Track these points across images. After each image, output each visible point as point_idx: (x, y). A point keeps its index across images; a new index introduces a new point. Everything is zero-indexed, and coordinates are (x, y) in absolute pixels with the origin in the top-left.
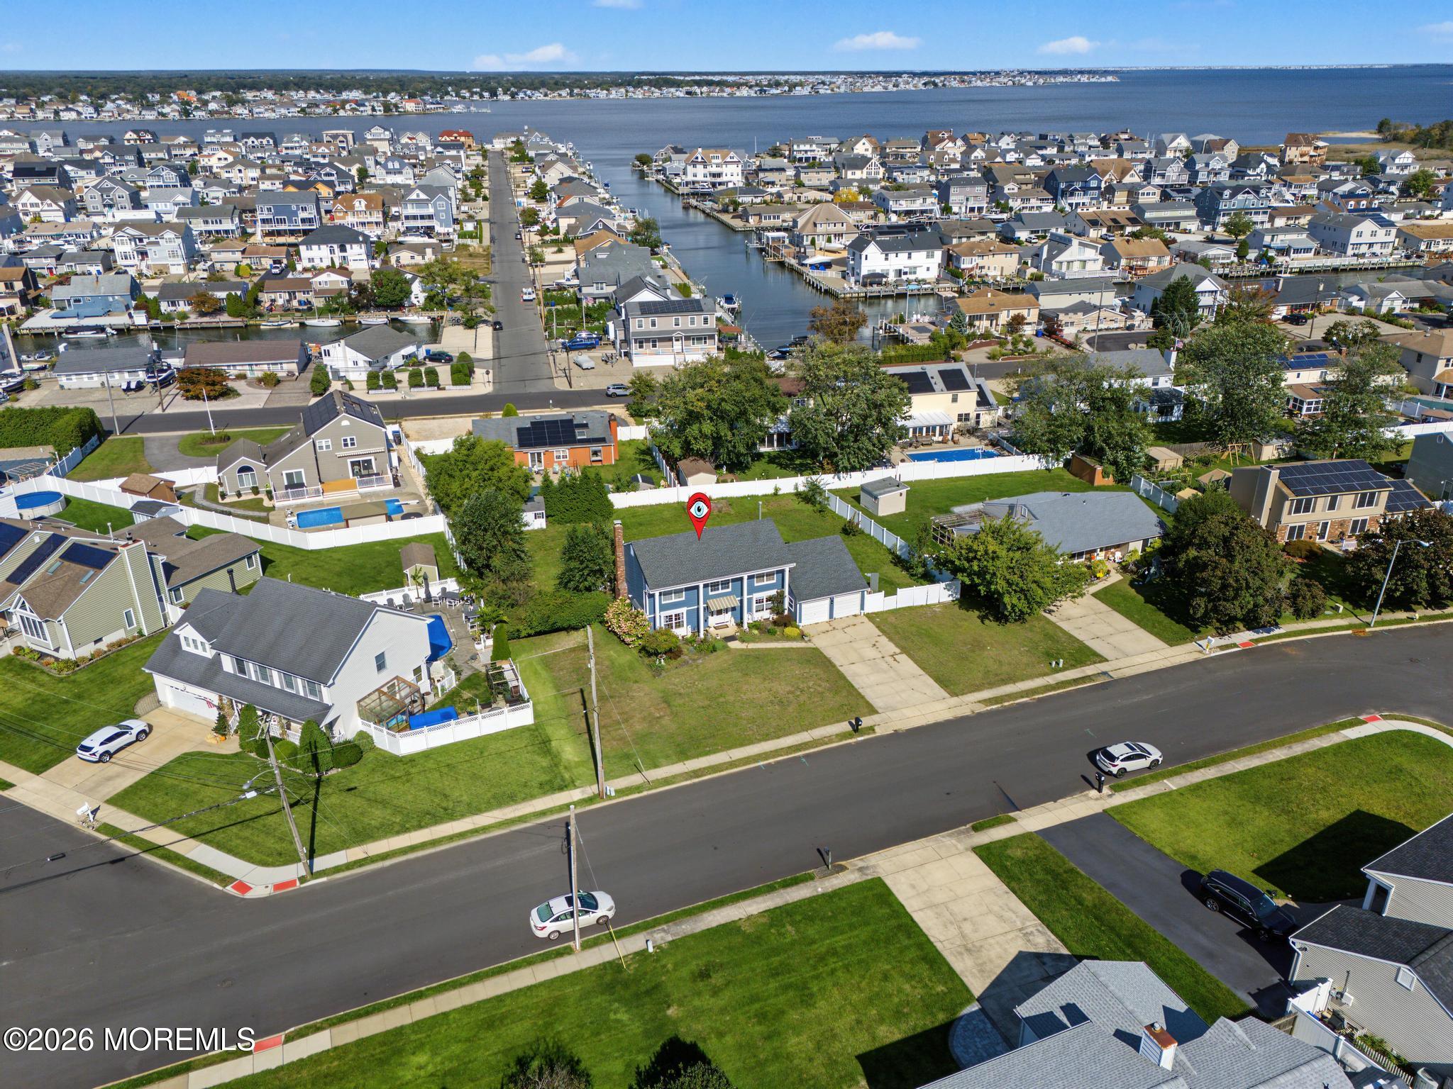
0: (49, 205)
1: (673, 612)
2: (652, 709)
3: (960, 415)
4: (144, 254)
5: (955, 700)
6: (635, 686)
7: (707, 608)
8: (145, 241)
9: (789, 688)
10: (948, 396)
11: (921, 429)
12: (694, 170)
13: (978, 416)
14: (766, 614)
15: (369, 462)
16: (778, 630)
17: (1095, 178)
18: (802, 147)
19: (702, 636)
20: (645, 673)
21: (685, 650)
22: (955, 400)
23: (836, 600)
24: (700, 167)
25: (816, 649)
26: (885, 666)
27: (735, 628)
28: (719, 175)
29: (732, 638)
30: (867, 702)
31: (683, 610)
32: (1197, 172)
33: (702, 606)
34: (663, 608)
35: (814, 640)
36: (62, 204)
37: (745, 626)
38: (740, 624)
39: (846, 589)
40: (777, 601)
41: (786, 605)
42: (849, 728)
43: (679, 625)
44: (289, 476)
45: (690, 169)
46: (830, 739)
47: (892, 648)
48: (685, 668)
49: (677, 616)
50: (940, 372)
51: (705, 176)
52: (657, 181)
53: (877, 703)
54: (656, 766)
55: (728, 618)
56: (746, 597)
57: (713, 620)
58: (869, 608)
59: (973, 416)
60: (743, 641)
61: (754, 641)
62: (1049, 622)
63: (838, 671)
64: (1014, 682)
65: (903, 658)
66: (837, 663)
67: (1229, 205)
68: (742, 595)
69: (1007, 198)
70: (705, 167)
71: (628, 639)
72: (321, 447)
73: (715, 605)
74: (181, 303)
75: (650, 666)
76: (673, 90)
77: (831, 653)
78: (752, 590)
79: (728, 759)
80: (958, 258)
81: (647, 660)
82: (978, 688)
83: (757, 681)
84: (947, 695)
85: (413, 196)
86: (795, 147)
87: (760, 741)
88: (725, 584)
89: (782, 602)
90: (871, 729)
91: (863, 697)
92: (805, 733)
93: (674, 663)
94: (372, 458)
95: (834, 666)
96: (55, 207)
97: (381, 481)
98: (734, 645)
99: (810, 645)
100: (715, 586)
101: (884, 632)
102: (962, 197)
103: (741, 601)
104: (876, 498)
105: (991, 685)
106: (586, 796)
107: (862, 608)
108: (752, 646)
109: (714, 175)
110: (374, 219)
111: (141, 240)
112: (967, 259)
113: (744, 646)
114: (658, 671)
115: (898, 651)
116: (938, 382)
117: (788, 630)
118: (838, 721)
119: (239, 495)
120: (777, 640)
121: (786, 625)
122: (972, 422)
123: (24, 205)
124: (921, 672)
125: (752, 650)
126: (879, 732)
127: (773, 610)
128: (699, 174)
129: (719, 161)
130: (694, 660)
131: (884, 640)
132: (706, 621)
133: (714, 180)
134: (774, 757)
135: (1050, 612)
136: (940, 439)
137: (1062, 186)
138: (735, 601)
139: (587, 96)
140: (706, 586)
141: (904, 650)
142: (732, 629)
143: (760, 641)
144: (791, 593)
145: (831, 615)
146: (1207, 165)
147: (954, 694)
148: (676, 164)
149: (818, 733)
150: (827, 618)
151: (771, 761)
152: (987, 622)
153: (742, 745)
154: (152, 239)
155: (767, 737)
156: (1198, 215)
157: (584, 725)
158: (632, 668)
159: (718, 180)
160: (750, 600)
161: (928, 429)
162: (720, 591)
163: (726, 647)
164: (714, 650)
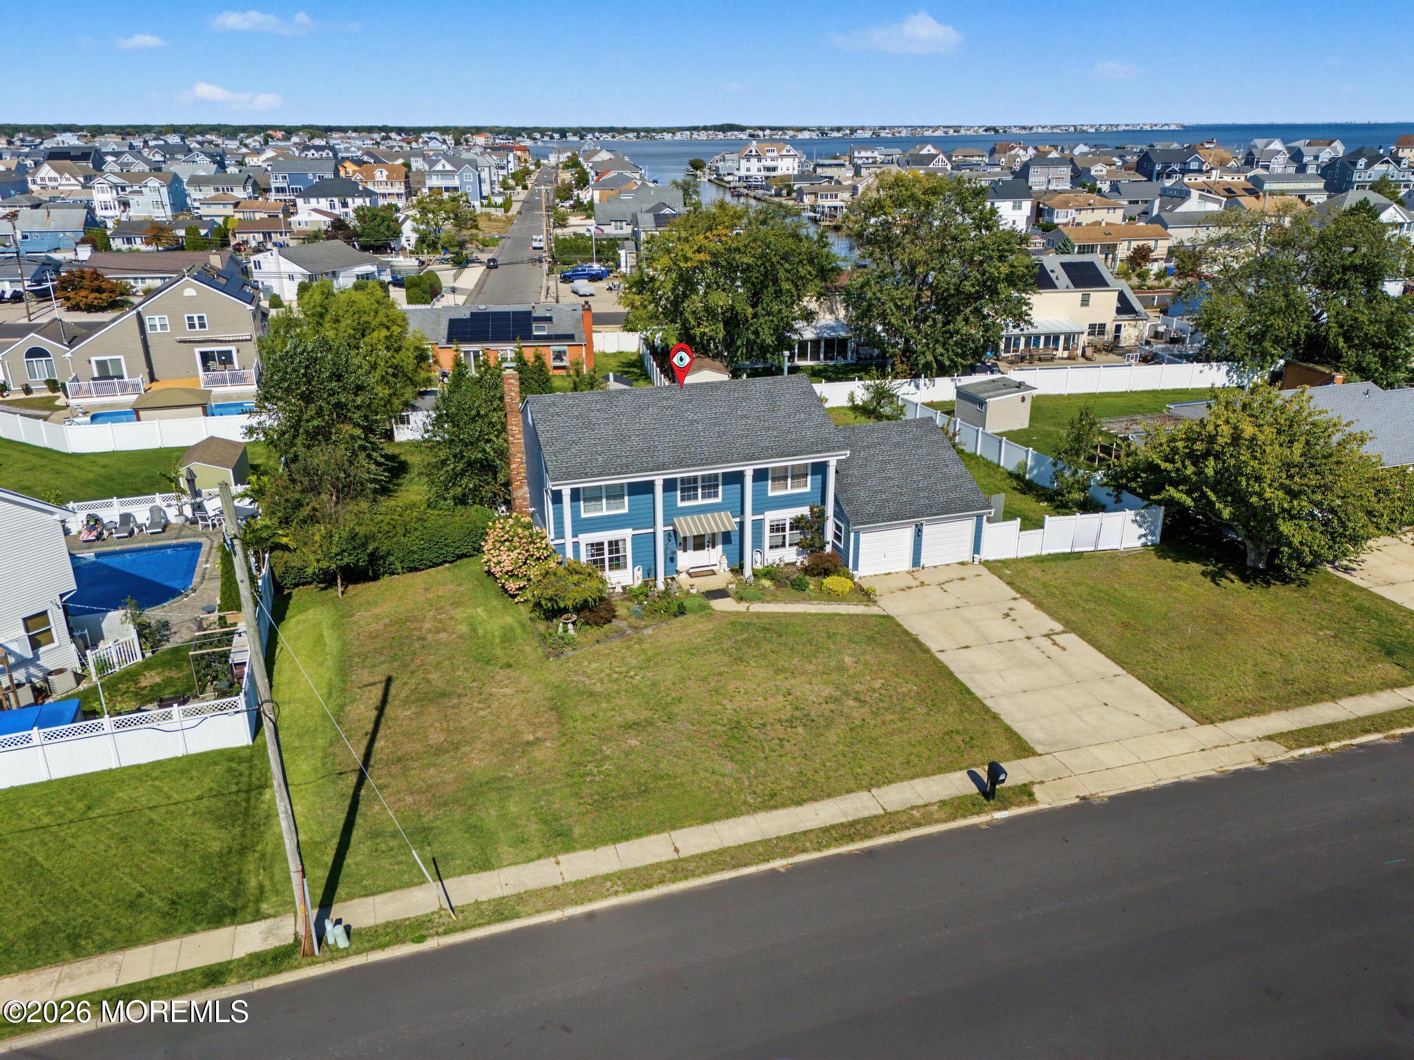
0: (68, 179)
1: (605, 536)
2: (522, 726)
3: (1092, 326)
4: (126, 204)
5: (1207, 733)
6: (502, 674)
7: (672, 535)
8: (128, 190)
9: (828, 691)
10: (1077, 296)
11: (1037, 338)
12: (748, 164)
13: (1118, 328)
14: (790, 555)
15: (228, 354)
16: (812, 582)
17: (1197, 159)
18: (863, 154)
19: (661, 586)
20: (530, 649)
21: (621, 611)
22: (1085, 302)
23: (927, 530)
24: (753, 161)
25: (888, 617)
26: (1036, 656)
27: (729, 575)
28: (774, 169)
29: (721, 594)
30: (1008, 729)
31: (626, 534)
32: (1306, 165)
33: (661, 529)
34: (581, 526)
35: (882, 602)
36: (82, 179)
37: (748, 572)
38: (738, 570)
39: (949, 509)
40: (809, 528)
41: (829, 536)
42: (973, 789)
43: (617, 564)
44: (102, 365)
45: (743, 163)
46: (925, 814)
47: (1048, 624)
48: (616, 644)
49: (615, 546)
50: (1063, 265)
51: (759, 170)
52: (709, 180)
53: (1030, 732)
54: (484, 864)
55: (714, 556)
56: (749, 518)
57: (687, 559)
58: (990, 552)
59: (1110, 327)
60: (741, 599)
61: (760, 600)
62: (1354, 587)
63: (936, 662)
64: (1334, 698)
65: (1071, 640)
66: (934, 647)
67: (1365, 177)
68: (742, 512)
69: (1095, 179)
70: (759, 160)
71: (512, 585)
72: (153, 327)
73: (688, 527)
74: (138, 240)
75: (543, 638)
76: (736, 133)
77: (913, 625)
78: (763, 504)
79: (667, 855)
80: (1051, 212)
81: (542, 626)
82: (1254, 709)
83: (761, 673)
84: (1187, 720)
85: (439, 167)
86: (856, 154)
87: (754, 809)
88: (710, 484)
89: (821, 530)
90: (1025, 792)
91: (995, 717)
92: (864, 796)
93: (595, 632)
94: (233, 348)
95: (927, 651)
96: (73, 181)
97: (237, 379)
98: (719, 605)
99: (874, 610)
100: (689, 487)
101: (1025, 594)
102: (1043, 179)
103: (742, 524)
104: (982, 403)
105: (1285, 703)
106: (272, 944)
107: (977, 549)
108: (756, 607)
109: (768, 169)
110: (395, 190)
111: (123, 189)
112: (1062, 212)
113: (742, 607)
114: (556, 648)
115: (1058, 627)
116: (1061, 278)
117: (830, 582)
118: (941, 770)
119: (28, 390)
120: (810, 599)
121: (826, 573)
122: (1108, 337)
123: (43, 179)
124: (1119, 670)
125: (759, 615)
126: (1045, 799)
127: (802, 546)
128: (753, 168)
129: (775, 154)
130: (636, 628)
131: (1025, 607)
132: (671, 559)
133: (768, 174)
134: (785, 853)
135: (1347, 570)
136: (1066, 354)
137: (1158, 168)
138: (728, 522)
139: (653, 138)
140: (669, 486)
141: (1070, 627)
142: (723, 578)
143: (775, 599)
144: (839, 513)
145: (916, 561)
146: (1316, 158)
147: (1204, 719)
148: (729, 164)
149: (896, 796)
150: (906, 565)
151: (778, 864)
152: (1224, 582)
153: (708, 818)
154: (136, 188)
155: (771, 802)
156: (1327, 188)
157: (357, 755)
158: (507, 638)
159: (773, 174)
160: (758, 525)
161: (1047, 338)
162: (700, 501)
163: (703, 608)
164: (682, 611)
